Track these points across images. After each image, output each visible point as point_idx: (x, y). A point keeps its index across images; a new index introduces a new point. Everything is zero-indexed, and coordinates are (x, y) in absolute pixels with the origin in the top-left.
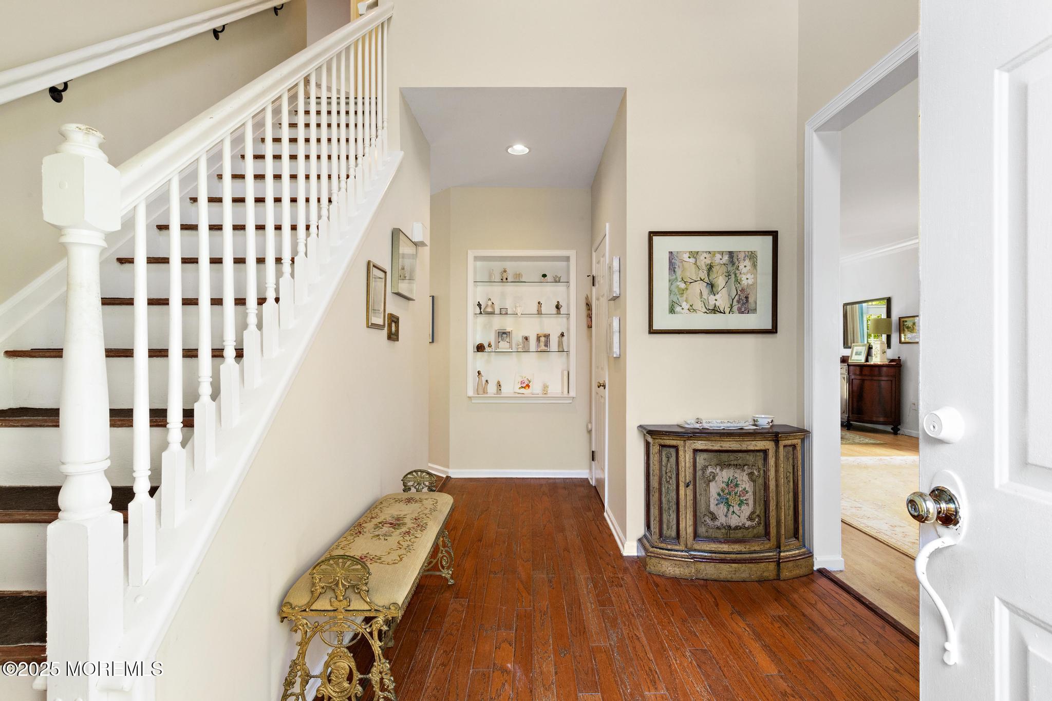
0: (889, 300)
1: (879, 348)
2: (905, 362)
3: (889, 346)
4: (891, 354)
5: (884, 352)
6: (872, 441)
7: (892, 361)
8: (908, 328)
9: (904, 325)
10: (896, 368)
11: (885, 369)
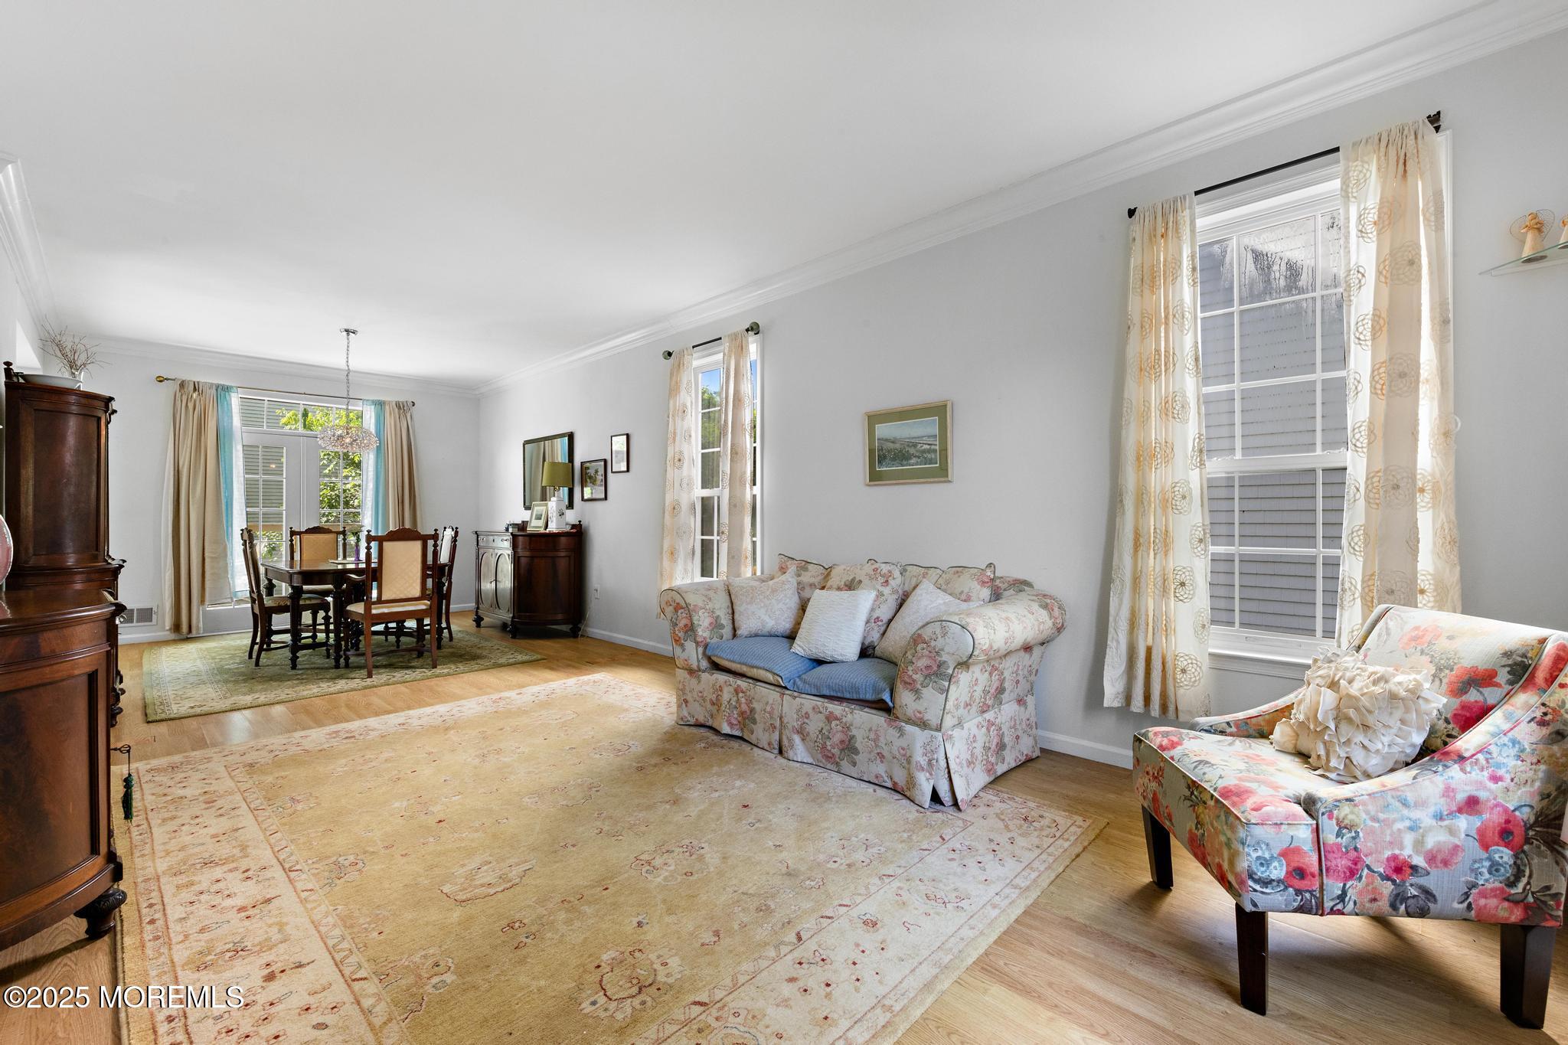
0: (571, 437)
1: (554, 508)
2: (587, 529)
3: (571, 505)
4: (571, 517)
5: (562, 514)
6: (525, 658)
7: (573, 526)
8: (590, 477)
9: (586, 474)
10: (578, 536)
11: (563, 540)
